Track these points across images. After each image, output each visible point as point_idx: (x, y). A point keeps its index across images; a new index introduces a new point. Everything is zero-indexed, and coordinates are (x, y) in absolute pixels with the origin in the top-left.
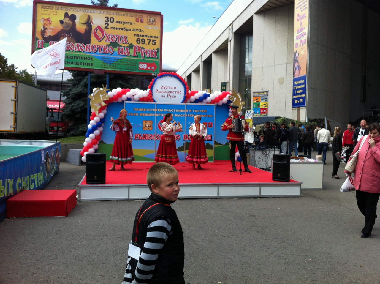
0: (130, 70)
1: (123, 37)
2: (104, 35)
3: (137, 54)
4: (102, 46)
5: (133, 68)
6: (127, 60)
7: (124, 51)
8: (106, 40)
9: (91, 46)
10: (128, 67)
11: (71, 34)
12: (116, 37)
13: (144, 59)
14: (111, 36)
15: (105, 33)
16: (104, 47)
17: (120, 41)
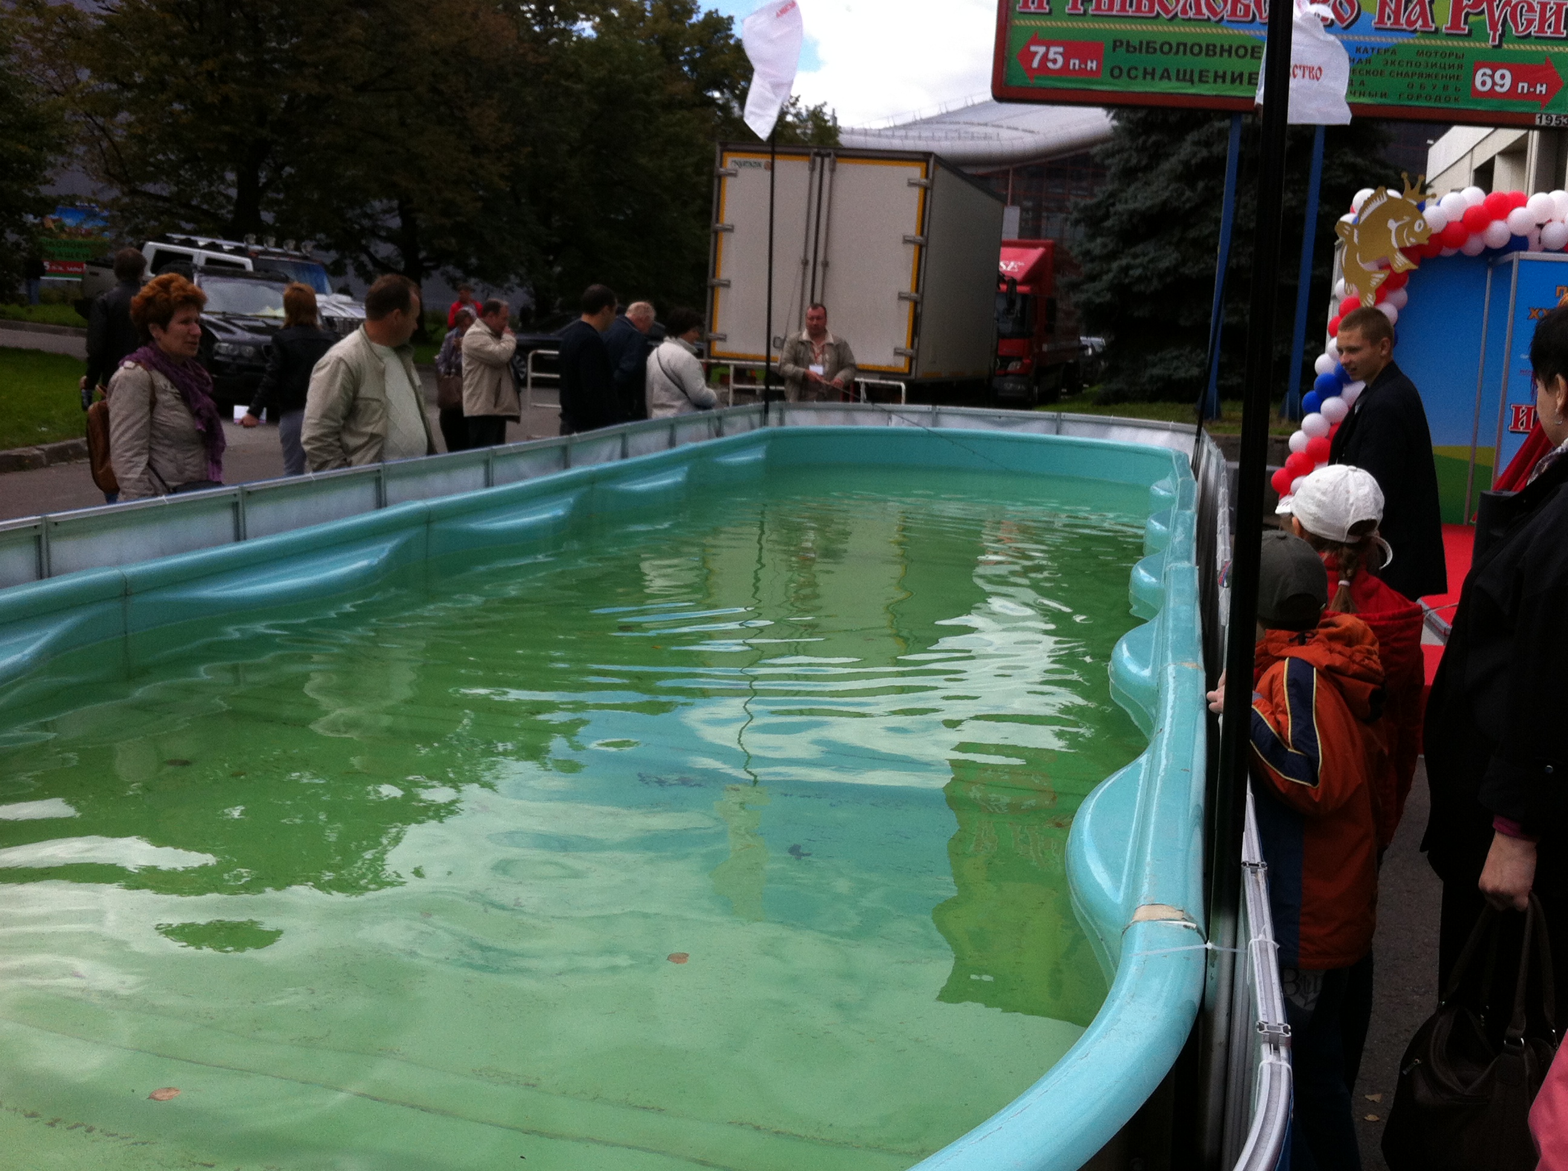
3: (1466, 23)
5: (1445, 88)
6: (1420, 53)
7: (1406, 8)
10: (1422, 87)
13: (1500, 46)
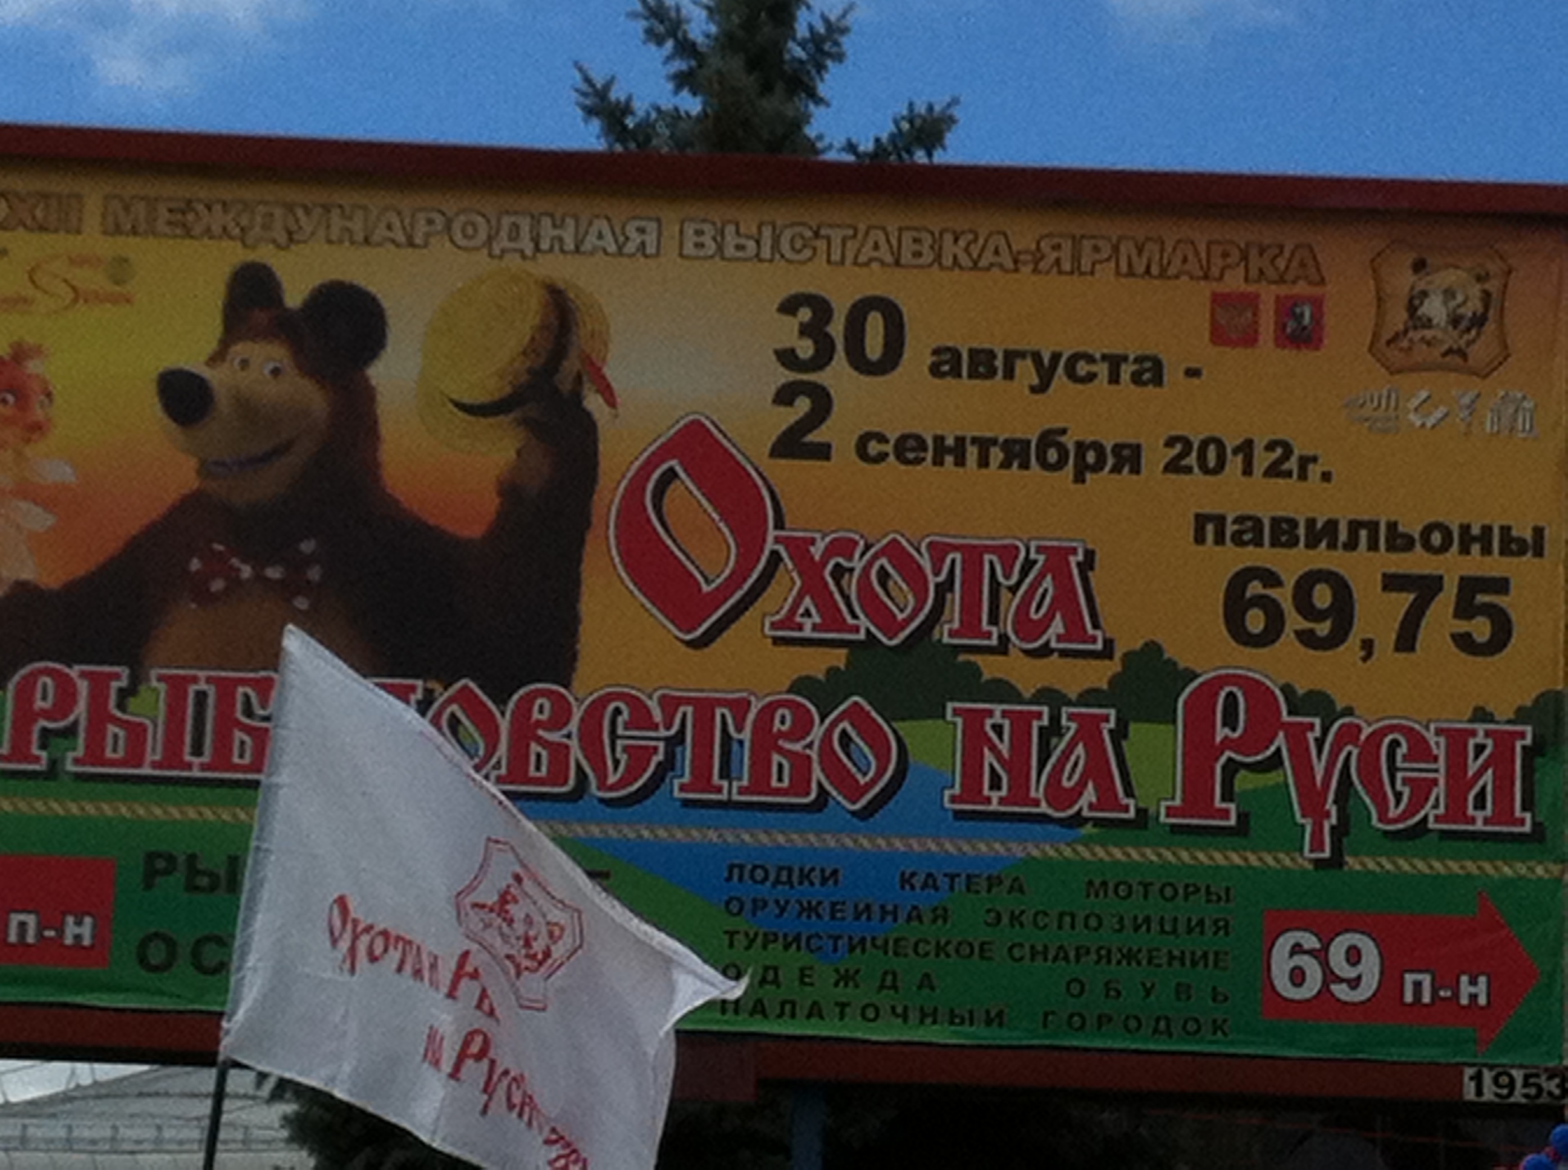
0: (1132, 1024)
1: (1029, 564)
2: (769, 545)
3: (1227, 796)
4: (740, 708)
5: (1182, 991)
6: (1095, 888)
7: (1044, 756)
8: (788, 622)
9: (577, 715)
10: (1111, 990)
11: (309, 560)
12: (926, 563)
13: (1336, 861)
14: (858, 564)
15: (779, 525)
16: (769, 710)
17: (994, 620)
